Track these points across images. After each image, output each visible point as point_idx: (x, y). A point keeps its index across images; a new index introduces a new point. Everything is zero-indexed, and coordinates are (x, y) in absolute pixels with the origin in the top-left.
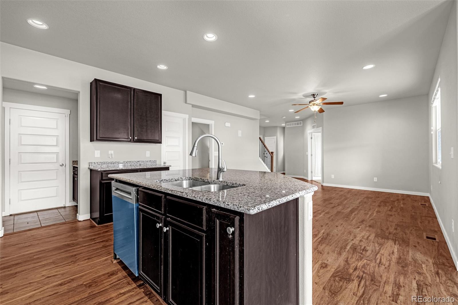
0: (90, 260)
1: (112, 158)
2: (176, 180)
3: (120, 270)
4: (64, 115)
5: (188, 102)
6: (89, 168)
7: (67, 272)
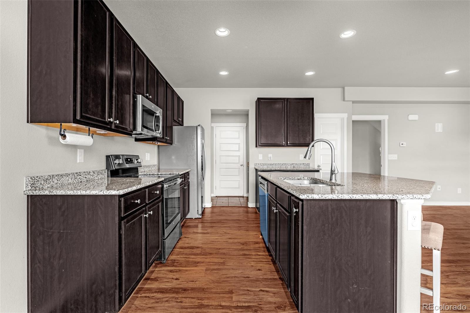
0: (248, 231)
1: (271, 160)
2: (298, 179)
3: (262, 242)
4: (243, 127)
5: (346, 99)
6: (255, 168)
7: (235, 233)
